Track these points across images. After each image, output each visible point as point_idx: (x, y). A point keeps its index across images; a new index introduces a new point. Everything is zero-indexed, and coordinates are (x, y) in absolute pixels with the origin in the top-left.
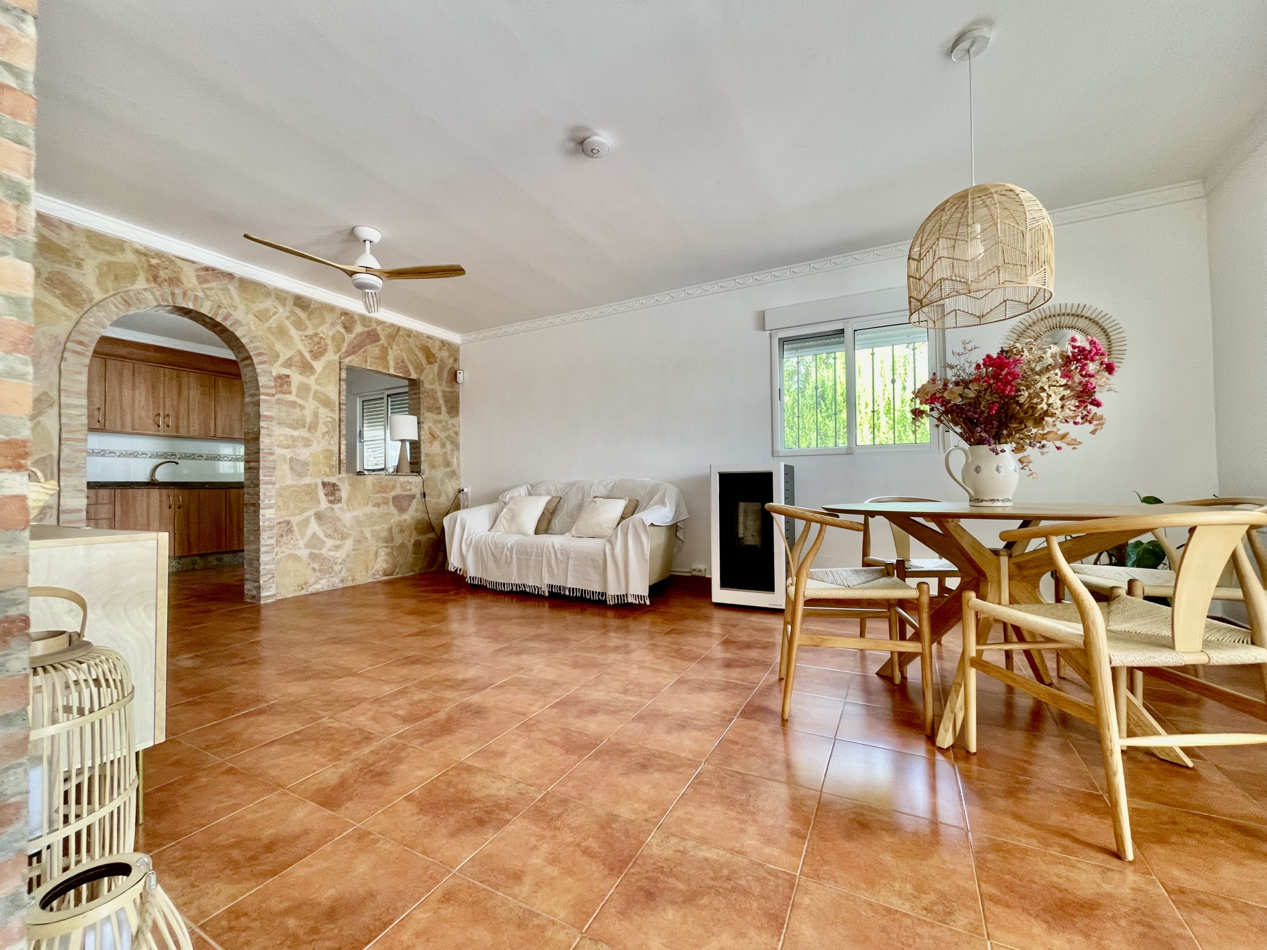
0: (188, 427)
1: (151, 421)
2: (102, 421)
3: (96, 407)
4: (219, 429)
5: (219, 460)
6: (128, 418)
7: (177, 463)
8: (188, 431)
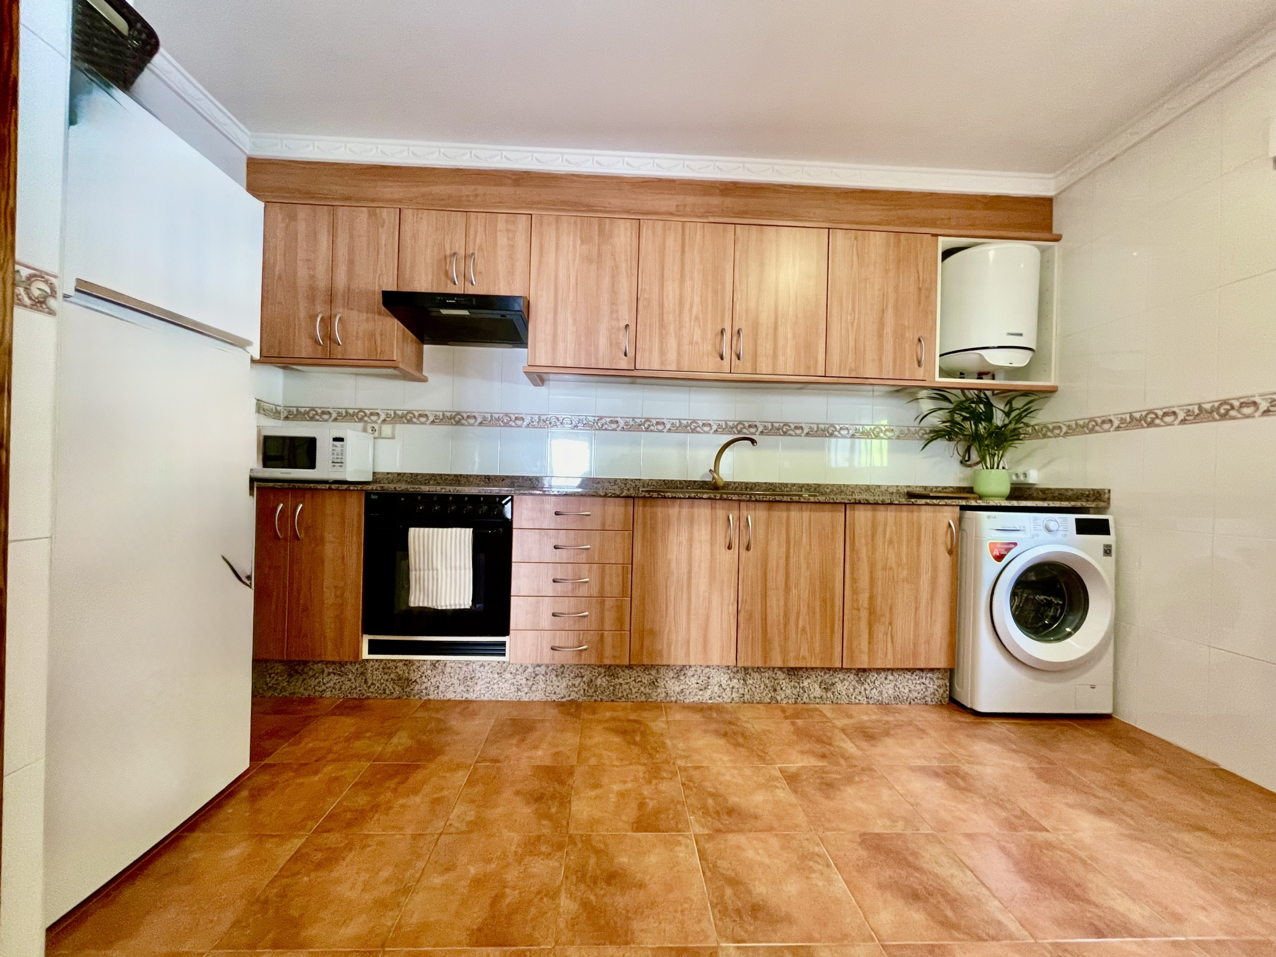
0: (775, 357)
1: (709, 347)
2: (631, 354)
3: (623, 324)
4: (835, 357)
5: (831, 435)
6: (672, 343)
7: (753, 441)
8: (774, 365)
